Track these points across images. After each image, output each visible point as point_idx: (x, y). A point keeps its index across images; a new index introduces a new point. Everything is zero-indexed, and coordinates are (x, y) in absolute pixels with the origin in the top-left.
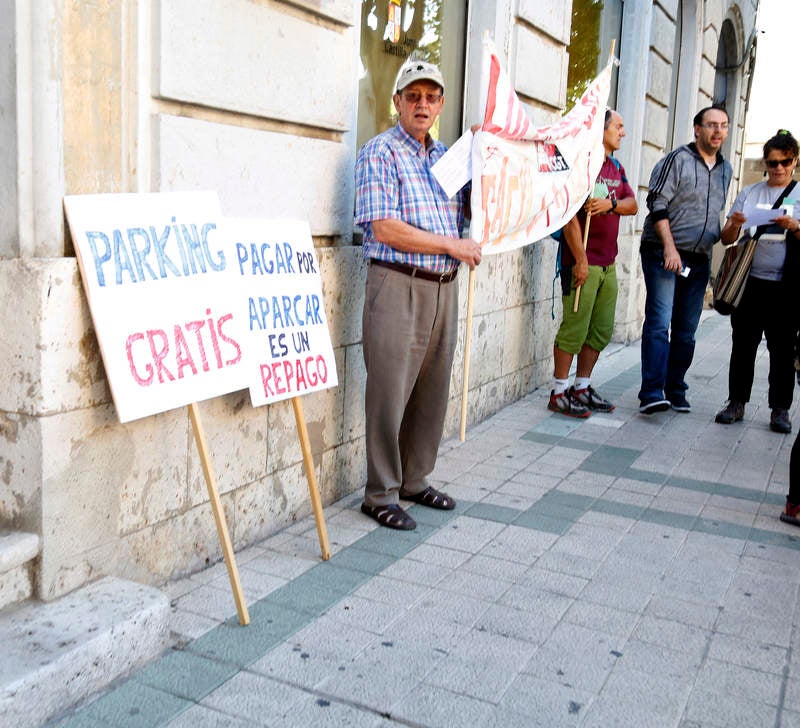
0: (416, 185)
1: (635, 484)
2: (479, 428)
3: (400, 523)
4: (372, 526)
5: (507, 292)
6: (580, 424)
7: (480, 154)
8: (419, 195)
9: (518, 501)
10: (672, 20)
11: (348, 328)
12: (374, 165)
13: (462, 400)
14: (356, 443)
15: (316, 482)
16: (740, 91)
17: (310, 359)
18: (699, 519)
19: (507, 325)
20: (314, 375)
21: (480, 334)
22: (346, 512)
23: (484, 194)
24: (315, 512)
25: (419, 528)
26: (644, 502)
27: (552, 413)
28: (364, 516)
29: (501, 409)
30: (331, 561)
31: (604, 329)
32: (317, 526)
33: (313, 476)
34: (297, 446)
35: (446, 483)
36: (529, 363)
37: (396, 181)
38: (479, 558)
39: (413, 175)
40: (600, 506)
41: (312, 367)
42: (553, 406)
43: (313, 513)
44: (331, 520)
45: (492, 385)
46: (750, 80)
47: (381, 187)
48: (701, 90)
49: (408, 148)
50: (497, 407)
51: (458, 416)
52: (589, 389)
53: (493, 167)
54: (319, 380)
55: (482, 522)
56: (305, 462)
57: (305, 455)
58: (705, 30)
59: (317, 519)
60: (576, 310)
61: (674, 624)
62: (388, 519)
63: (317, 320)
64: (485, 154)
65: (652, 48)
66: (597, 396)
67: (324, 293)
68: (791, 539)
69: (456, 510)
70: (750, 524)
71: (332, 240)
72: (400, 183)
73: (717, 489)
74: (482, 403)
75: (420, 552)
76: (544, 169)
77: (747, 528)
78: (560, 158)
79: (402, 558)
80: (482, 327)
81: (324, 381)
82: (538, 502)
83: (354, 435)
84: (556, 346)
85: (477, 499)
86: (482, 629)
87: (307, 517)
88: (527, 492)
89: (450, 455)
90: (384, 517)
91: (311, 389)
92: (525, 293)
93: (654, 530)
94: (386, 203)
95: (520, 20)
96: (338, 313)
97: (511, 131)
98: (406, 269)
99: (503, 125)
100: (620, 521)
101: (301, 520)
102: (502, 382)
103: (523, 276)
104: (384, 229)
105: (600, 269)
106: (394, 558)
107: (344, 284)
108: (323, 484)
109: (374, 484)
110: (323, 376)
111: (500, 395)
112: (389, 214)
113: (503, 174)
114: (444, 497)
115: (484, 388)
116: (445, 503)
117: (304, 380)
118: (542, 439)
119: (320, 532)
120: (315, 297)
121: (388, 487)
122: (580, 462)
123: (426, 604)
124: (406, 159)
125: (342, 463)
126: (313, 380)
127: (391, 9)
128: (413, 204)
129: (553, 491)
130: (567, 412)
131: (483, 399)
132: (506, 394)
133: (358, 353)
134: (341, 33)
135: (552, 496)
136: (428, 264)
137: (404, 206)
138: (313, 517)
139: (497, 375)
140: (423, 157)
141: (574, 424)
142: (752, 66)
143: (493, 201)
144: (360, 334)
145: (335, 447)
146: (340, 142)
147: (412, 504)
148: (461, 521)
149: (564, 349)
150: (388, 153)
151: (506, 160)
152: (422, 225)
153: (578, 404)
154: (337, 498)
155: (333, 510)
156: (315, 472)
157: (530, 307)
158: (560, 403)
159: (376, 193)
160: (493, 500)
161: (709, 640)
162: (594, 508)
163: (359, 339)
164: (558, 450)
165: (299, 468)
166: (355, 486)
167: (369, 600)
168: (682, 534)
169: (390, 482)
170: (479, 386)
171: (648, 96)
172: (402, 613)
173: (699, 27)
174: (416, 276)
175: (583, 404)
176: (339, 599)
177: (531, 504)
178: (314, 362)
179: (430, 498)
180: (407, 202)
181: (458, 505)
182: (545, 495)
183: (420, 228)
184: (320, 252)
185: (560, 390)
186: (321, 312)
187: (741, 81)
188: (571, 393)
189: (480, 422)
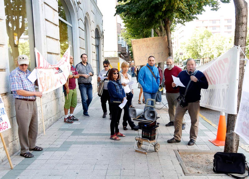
0: (26, 81)
1: (82, 137)
2: (48, 129)
3: (30, 156)
4: (23, 158)
5: (52, 97)
6: (71, 125)
7: (38, 73)
8: (27, 83)
9: (57, 145)
10: (83, 30)
11: (12, 113)
12: (15, 78)
13: (43, 124)
14: (17, 140)
15: (7, 151)
16: (101, 43)
17: (3, 123)
18: (95, 142)
19: (52, 105)
20: (5, 127)
21: (46, 108)
22: (17, 156)
23: (41, 81)
24: (8, 158)
25: (35, 156)
26: (84, 140)
27: (65, 123)
28: (21, 156)
29: (53, 124)
30: (14, 169)
31: (75, 103)
32: (9, 161)
33: (7, 150)
34: (2, 144)
35: (41, 144)
36: (59, 112)
37: (21, 81)
38: (49, 160)
39: (25, 79)
40: (75, 143)
41: (4, 125)
42: (65, 121)
43: (7, 159)
44: (13, 159)
45: (50, 119)
46: (103, 40)
47: (18, 83)
48: (92, 44)
49: (22, 73)
50: (52, 123)
51: (42, 128)
52: (73, 116)
53: (42, 76)
54: (6, 128)
55: (49, 152)
56: (4, 147)
57: (4, 145)
58: (91, 31)
59: (9, 160)
60: (67, 99)
61: (89, 165)
62: (27, 156)
63: (4, 113)
64: (39, 73)
65: (80, 37)
66: (75, 118)
67: (5, 106)
68: (111, 142)
69: (43, 150)
70: (104, 141)
71: (6, 94)
72: (22, 81)
73: (98, 135)
74: (48, 123)
75: (35, 162)
76: (56, 73)
77: (103, 142)
78: (60, 70)
79: (31, 164)
80: (46, 106)
81: (7, 128)
82: (62, 145)
83: (16, 138)
84: (64, 108)
85: (48, 147)
86: (50, 175)
87: (6, 160)
88: (59, 143)
89: (41, 137)
90: (26, 156)
91: (4, 130)
92: (56, 96)
93: (86, 146)
94: (20, 87)
95: (47, 36)
96: (9, 110)
97: (45, 67)
98: (26, 100)
99: (43, 66)
100: (79, 145)
101: (5, 161)
102: (53, 118)
103: (55, 93)
104: (20, 92)
105: (72, 90)
106: (29, 165)
107: (10, 104)
108: (9, 151)
109: (23, 149)
110: (7, 126)
111: (53, 121)
112: (21, 89)
113: (45, 77)
114: (40, 148)
115: (48, 120)
116: (40, 149)
117: (2, 128)
118: (63, 130)
119: (10, 163)
120: (3, 108)
121: (26, 149)
122: (71, 134)
123: (37, 173)
124: (22, 75)
125: (14, 145)
126: (4, 128)
127: (15, 37)
128: (26, 86)
129: (65, 142)
130: (68, 122)
131: (48, 122)
132: (54, 120)
133: (15, 118)
134: (3, 47)
135: (65, 143)
136: (31, 98)
137: (24, 86)
138: (8, 159)
139: (51, 116)
140: (26, 74)
141: (70, 125)
142: (103, 37)
143: (43, 83)
144: (15, 114)
145: (12, 142)
146: (5, 71)
147: (33, 151)
148: (44, 153)
149: (66, 108)
150: (18, 75)
151: (45, 74)
152: (29, 90)
153: (70, 120)
154: (13, 153)
155: (13, 157)
156: (7, 149)
157: (58, 99)
158: (66, 120)
159: (17, 84)
160: (52, 146)
161: (95, 166)
162: (74, 144)
163: (15, 115)
164: (66, 132)
165: (3, 149)
166: (18, 150)
167: (24, 176)
168: (91, 146)
169: (27, 148)
170: (47, 120)
171: (80, 48)
172: (32, 176)
173: (90, 31)
174: (29, 101)
175: (72, 120)
176: (16, 177)
177: (60, 146)
178: (4, 123)
179: (37, 149)
180: (24, 85)
181: (44, 149)
182: (63, 143)
183: (28, 91)
184: (3, 98)
185: (66, 117)
186: (5, 112)
187: (101, 40)
188: (69, 118)
189: (48, 128)
